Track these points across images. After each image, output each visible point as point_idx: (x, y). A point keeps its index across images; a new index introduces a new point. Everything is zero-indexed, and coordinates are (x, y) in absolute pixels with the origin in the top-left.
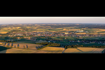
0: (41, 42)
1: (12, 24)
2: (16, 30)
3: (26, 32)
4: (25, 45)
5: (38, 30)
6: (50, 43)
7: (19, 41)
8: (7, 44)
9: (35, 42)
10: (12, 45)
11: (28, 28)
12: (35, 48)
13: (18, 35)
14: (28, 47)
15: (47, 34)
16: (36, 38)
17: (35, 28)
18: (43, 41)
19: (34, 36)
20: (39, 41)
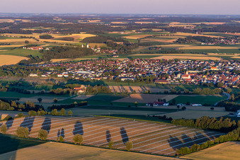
0: (198, 116)
1: (50, 18)
2: (66, 49)
3: (122, 62)
5: (183, 52)
7: (83, 105)
8: (22, 120)
9: (168, 115)
10: (47, 127)
11: (132, 37)
12: (166, 147)
13: (76, 76)
14: (127, 140)
15: (232, 74)
16: (173, 93)
17: (171, 41)
18: (209, 108)
19: (163, 85)
20: (187, 107)
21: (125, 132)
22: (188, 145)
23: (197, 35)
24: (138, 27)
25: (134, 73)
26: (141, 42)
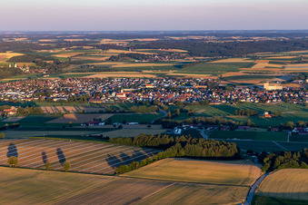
0: (136, 134)
3: (53, 82)
4: (50, 148)
5: (116, 70)
6: (183, 138)
9: (105, 135)
11: (63, 55)
12: (105, 166)
13: (5, 97)
14: (64, 160)
15: (168, 91)
16: (108, 112)
17: (103, 59)
18: (146, 126)
19: (98, 104)
20: (123, 126)
21: (62, 152)
22: (127, 163)
23: (130, 52)
24: (68, 45)
25: (67, 92)
26: (72, 60)
